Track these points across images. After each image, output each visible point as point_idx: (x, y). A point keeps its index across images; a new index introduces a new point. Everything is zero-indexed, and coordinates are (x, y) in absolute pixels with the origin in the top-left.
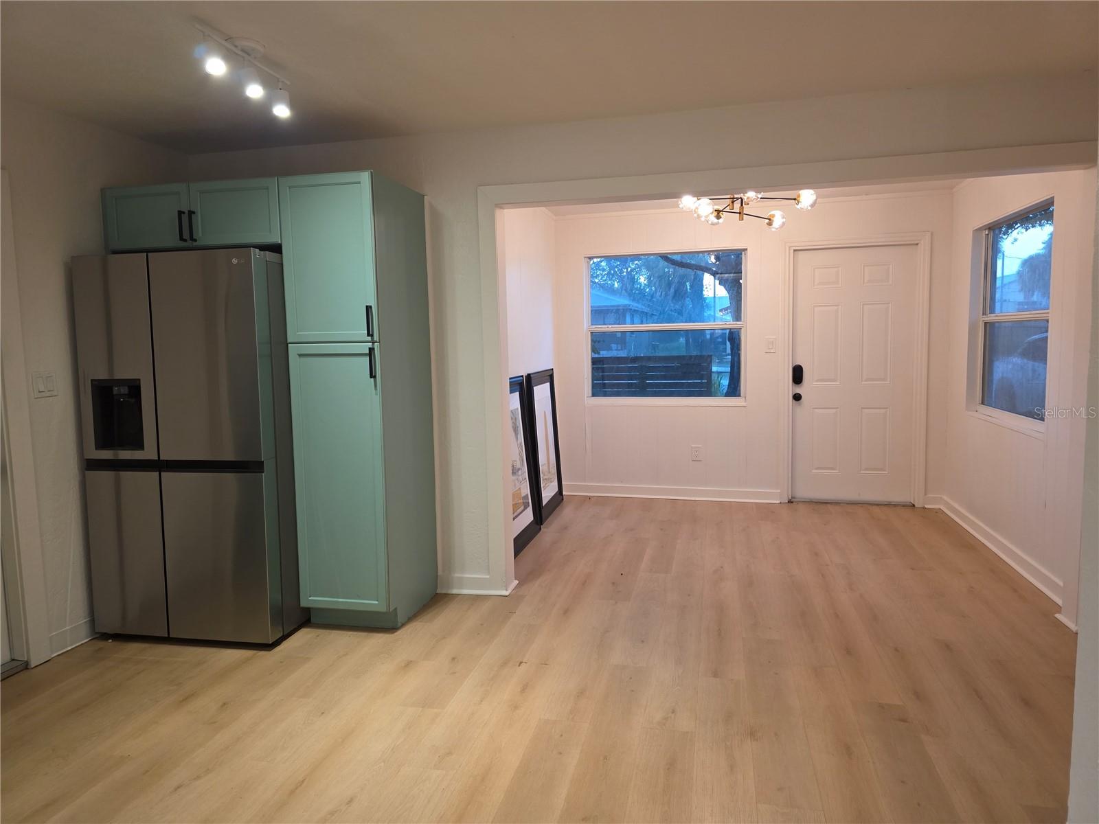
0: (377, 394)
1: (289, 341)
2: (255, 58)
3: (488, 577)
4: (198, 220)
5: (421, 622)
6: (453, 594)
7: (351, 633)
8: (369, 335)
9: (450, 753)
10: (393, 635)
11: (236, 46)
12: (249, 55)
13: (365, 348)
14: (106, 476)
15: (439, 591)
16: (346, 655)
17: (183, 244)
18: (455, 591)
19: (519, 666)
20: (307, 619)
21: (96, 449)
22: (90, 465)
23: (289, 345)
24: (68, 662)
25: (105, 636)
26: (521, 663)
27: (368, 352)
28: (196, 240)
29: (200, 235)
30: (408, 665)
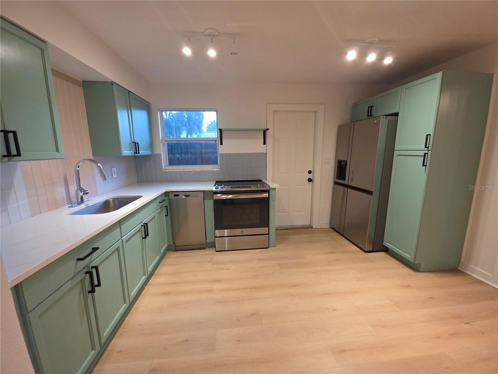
0: (425, 174)
1: (395, 149)
2: (376, 44)
3: (491, 276)
4: (374, 109)
5: (434, 275)
6: (466, 273)
7: (399, 262)
8: (426, 147)
9: (383, 327)
10: (415, 273)
11: (366, 43)
12: (373, 43)
13: (422, 153)
14: (341, 188)
15: (459, 268)
16: (388, 268)
17: (368, 117)
18: (468, 273)
19: (465, 324)
20: (386, 250)
21: (337, 179)
22: (336, 183)
23: (395, 151)
24: (322, 230)
25: (332, 228)
26: (468, 323)
27: (423, 155)
28: (372, 116)
29: (374, 113)
30: (408, 286)
